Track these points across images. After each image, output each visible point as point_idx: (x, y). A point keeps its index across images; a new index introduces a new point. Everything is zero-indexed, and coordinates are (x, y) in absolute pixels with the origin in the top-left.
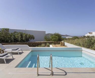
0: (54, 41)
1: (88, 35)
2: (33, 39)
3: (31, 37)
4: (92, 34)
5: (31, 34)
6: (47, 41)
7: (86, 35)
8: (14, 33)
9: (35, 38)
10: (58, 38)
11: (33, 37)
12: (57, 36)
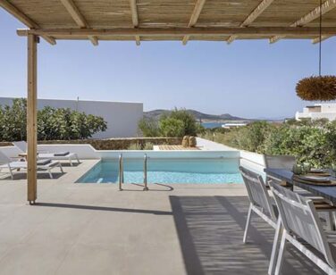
0: (169, 135)
1: (305, 117)
2: (103, 130)
3: (96, 124)
4: (320, 111)
5: (96, 115)
6: (148, 136)
7: (298, 116)
8: (44, 112)
9: (108, 125)
10: (183, 125)
11: (102, 123)
12: (179, 121)
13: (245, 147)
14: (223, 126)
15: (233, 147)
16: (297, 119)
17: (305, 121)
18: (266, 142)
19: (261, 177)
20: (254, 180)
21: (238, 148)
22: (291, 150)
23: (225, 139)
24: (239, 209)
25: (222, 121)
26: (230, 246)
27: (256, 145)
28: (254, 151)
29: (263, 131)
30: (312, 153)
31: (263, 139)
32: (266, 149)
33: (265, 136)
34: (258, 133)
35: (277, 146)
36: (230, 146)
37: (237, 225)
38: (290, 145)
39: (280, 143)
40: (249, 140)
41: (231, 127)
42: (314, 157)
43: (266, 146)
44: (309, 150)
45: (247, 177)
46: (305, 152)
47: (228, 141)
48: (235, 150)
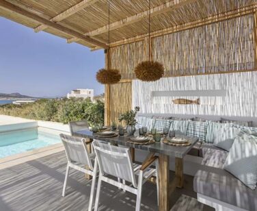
1: (72, 96)
4: (80, 93)
14: (14, 103)
15: (31, 119)
16: (68, 97)
17: (72, 99)
18: (58, 112)
22: (77, 117)
23: (23, 113)
24: (50, 166)
25: (12, 99)
26: (53, 199)
27: (51, 115)
28: (49, 120)
29: (56, 105)
32: (59, 118)
33: (57, 109)
35: (67, 115)
37: (53, 179)
38: (76, 114)
39: (69, 113)
40: (45, 113)
41: (22, 104)
42: (90, 120)
44: (87, 116)
46: (84, 117)
47: (26, 114)
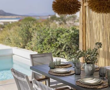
13: (17, 44)
15: (7, 45)
18: (33, 39)
19: (27, 77)
20: (22, 79)
21: (11, 45)
22: (51, 46)
27: (26, 42)
28: (24, 48)
30: (64, 48)
31: (31, 37)
32: (33, 46)
34: (28, 32)
35: (41, 43)
36: (3, 44)
39: (43, 40)
40: (20, 39)
43: (33, 43)
44: (62, 45)
45: (19, 78)
48: (8, 47)
